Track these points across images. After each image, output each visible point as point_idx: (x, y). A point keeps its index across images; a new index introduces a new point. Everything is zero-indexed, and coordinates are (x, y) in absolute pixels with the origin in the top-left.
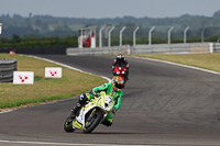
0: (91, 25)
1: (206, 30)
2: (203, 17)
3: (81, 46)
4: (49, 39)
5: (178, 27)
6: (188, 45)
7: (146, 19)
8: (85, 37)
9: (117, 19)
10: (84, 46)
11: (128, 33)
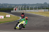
0: (16, 6)
1: (42, 6)
2: (41, 4)
3: (14, 10)
4: (7, 9)
5: (36, 6)
6: (38, 10)
7: (29, 4)
8: (15, 8)
9: (22, 4)
10: (15, 10)
11: (25, 7)
